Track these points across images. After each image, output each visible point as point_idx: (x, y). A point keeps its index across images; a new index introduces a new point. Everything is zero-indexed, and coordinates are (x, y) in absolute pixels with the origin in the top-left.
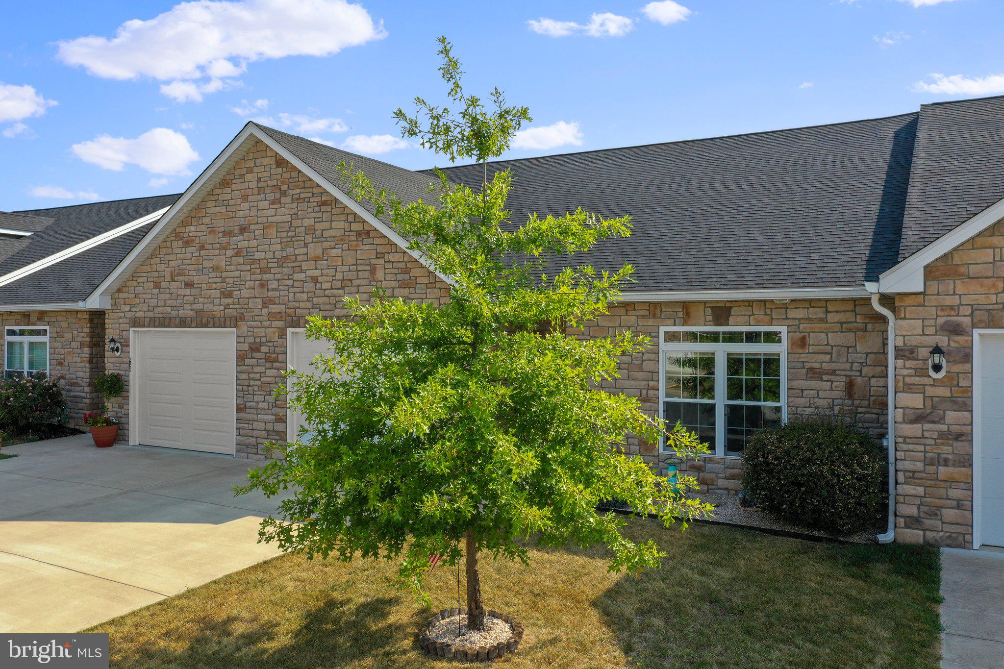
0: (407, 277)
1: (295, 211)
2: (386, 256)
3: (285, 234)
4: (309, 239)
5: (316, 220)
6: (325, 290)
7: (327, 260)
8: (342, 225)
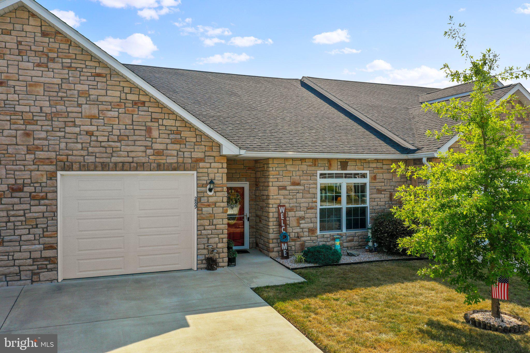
0: (178, 136)
1: (67, 76)
2: (160, 121)
3: (55, 94)
4: (82, 100)
5: (90, 87)
6: (101, 142)
7: (103, 119)
8: (118, 94)
